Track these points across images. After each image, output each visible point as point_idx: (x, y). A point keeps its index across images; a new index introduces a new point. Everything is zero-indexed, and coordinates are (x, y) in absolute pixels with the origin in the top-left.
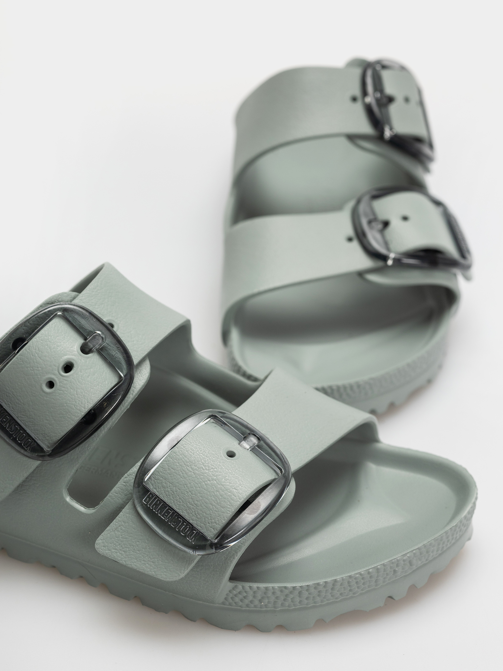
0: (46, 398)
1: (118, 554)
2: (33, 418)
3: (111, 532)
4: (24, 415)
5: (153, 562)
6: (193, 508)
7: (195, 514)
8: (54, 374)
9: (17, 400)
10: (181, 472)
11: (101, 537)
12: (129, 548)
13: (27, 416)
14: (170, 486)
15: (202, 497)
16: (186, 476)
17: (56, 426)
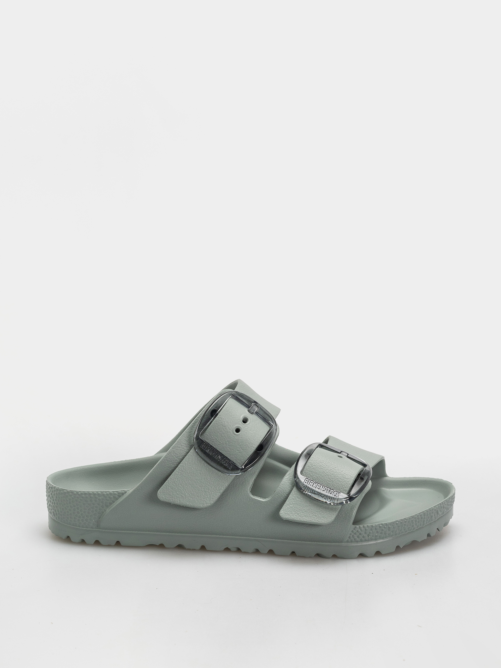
0: (236, 438)
1: (294, 516)
2: (229, 452)
3: (287, 506)
4: (223, 451)
5: (315, 516)
6: (331, 483)
7: (333, 486)
8: (240, 424)
9: (219, 443)
10: (319, 466)
11: (282, 510)
12: (299, 512)
13: (225, 451)
14: (315, 475)
15: (334, 476)
16: (322, 468)
17: (244, 453)
